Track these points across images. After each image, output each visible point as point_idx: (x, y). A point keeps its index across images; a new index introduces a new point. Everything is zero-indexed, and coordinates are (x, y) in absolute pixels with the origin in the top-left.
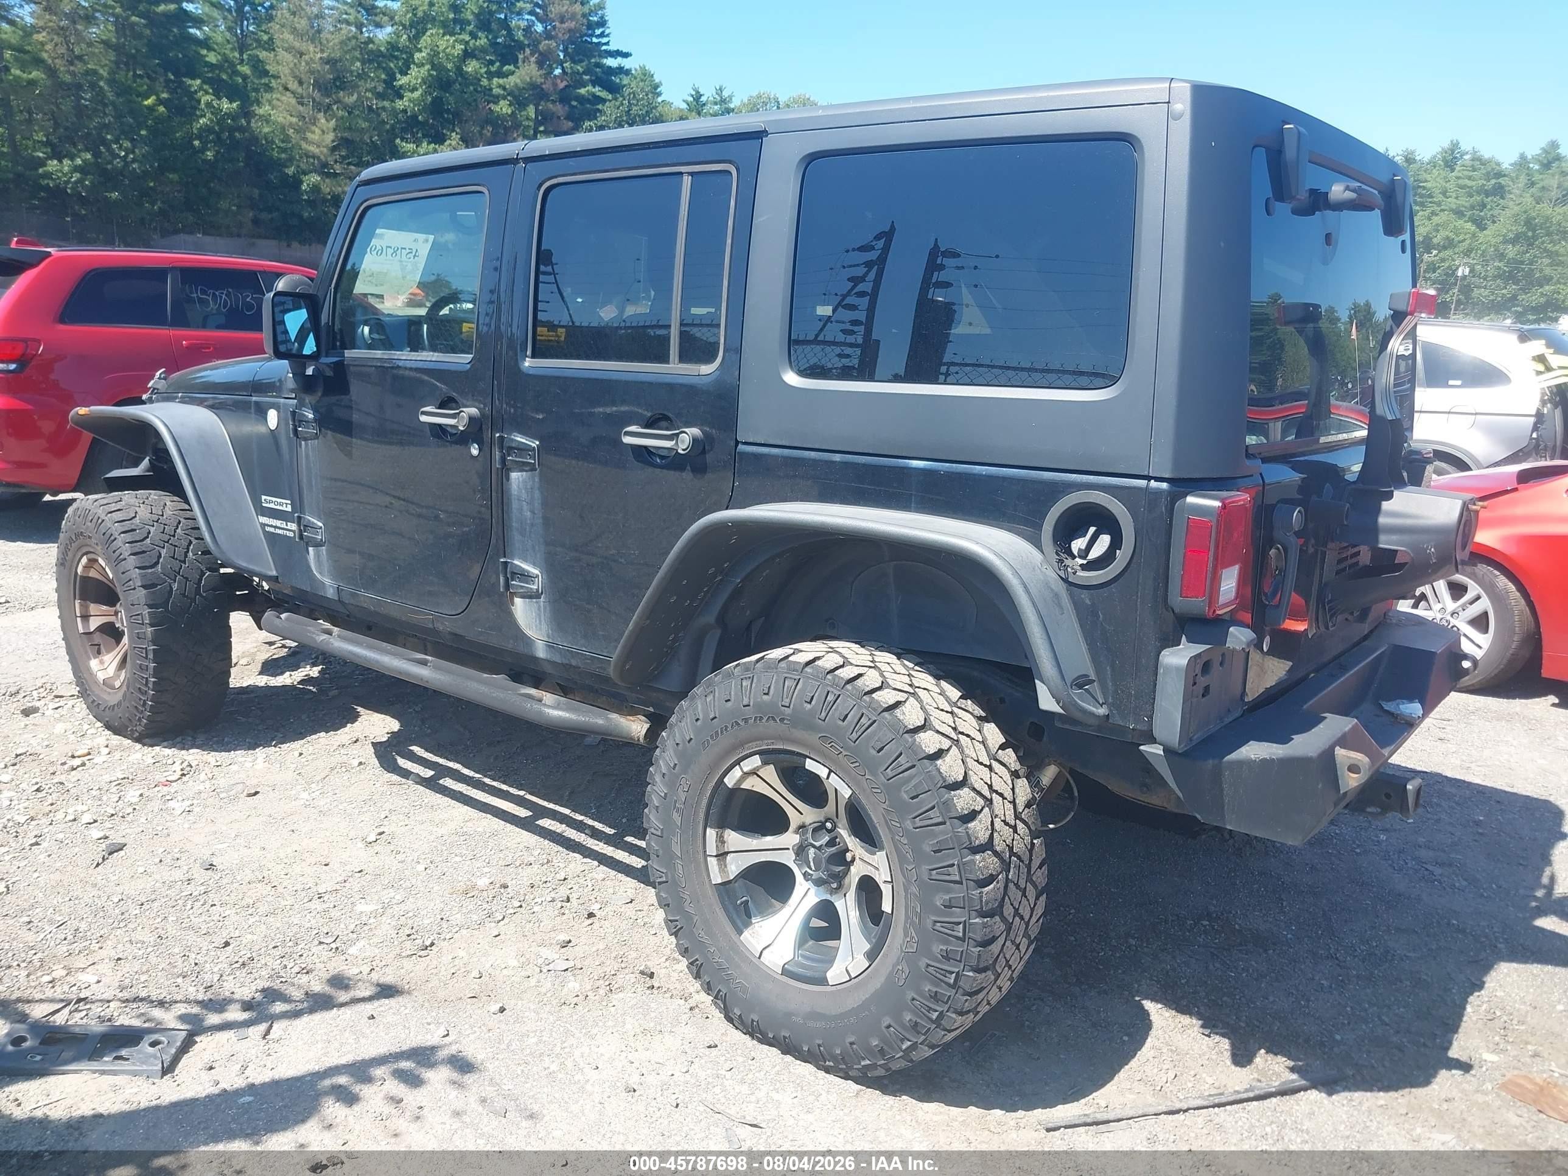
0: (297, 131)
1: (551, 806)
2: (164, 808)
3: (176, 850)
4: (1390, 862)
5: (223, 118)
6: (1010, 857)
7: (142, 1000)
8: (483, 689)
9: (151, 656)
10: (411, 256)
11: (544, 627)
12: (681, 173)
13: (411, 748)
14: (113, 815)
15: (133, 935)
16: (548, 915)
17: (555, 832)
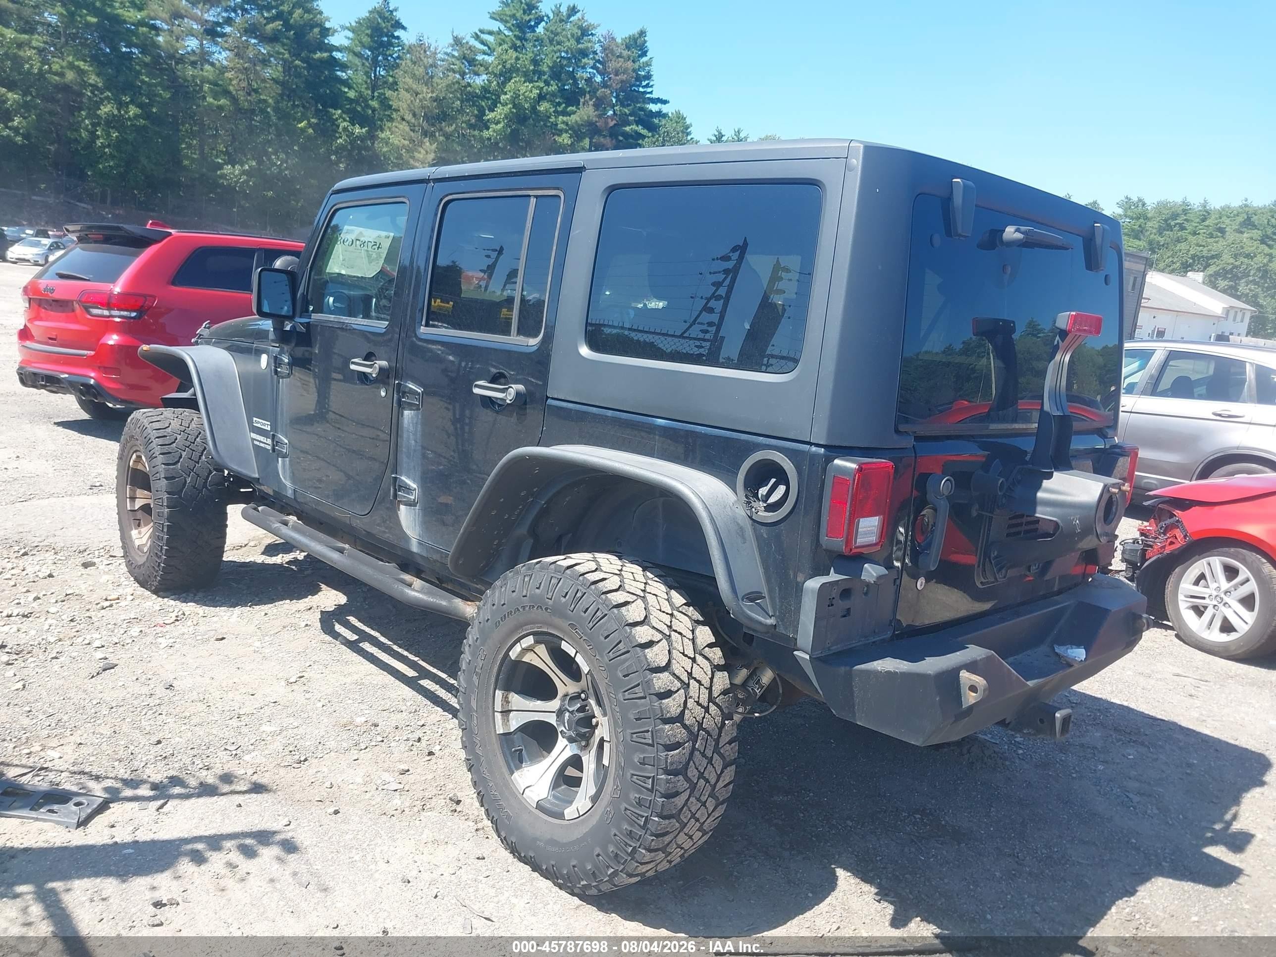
0: (408, 151)
1: (435, 671)
2: (154, 642)
3: (151, 673)
4: (1098, 787)
5: (354, 141)
6: (699, 731)
7: (84, 773)
8: (370, 571)
9: (165, 530)
10: (376, 247)
11: (417, 527)
12: (529, 196)
13: (348, 618)
14: (116, 643)
15: (97, 728)
16: (399, 749)
17: (429, 690)
